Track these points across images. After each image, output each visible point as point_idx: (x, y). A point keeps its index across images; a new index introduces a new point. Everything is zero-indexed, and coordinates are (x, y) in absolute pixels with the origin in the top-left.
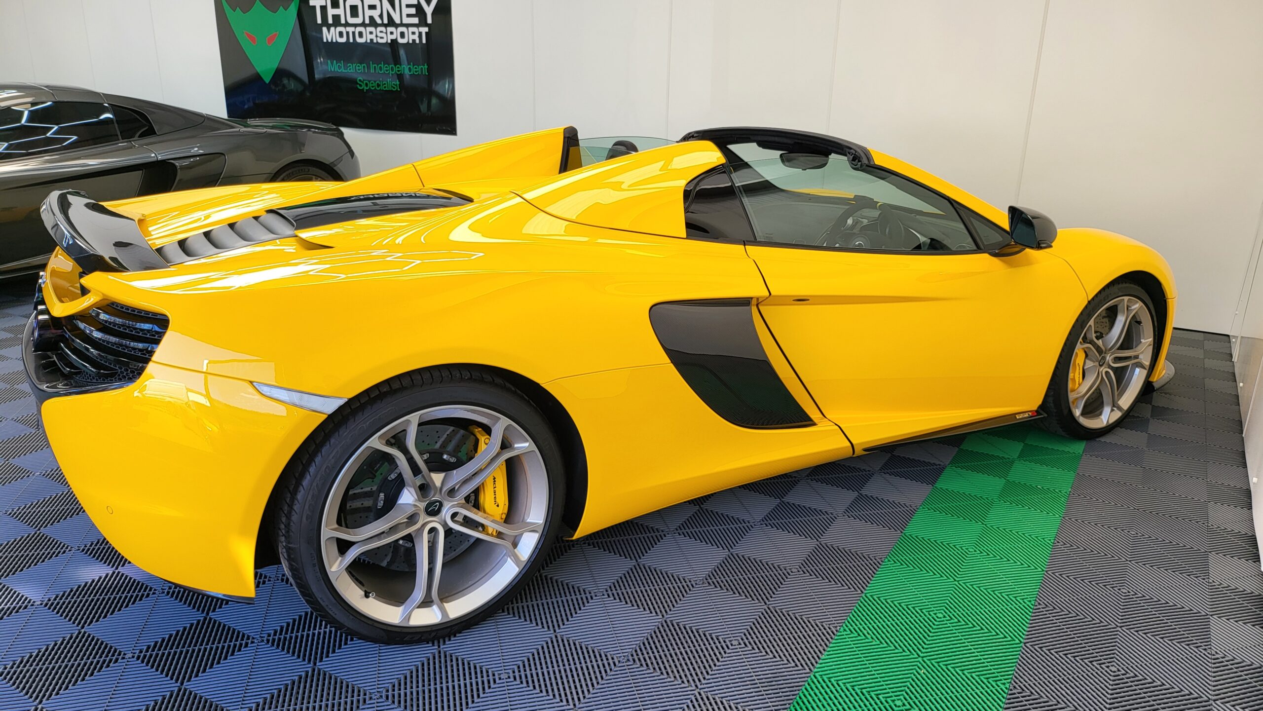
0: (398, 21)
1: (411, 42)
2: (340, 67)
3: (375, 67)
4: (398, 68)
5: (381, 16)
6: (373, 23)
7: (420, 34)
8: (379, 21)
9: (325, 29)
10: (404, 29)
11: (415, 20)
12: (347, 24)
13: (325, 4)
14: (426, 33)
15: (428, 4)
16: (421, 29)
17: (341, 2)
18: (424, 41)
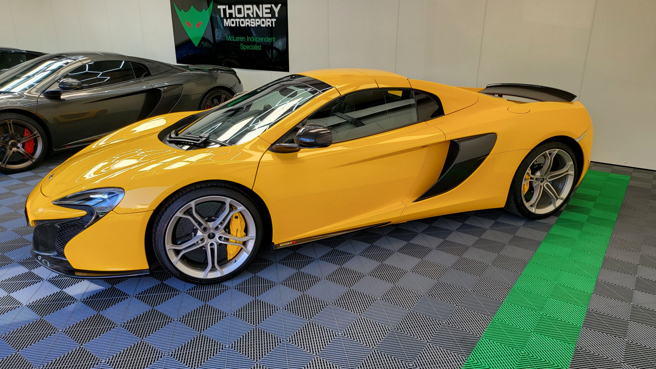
0: (261, 16)
1: (267, 26)
2: (232, 39)
3: (249, 39)
4: (261, 39)
5: (253, 13)
6: (248, 16)
7: (272, 22)
8: (252, 16)
9: (225, 20)
10: (264, 20)
11: (270, 15)
12: (236, 18)
13: (225, 8)
14: (275, 21)
15: (276, 7)
16: (272, 20)
17: (233, 6)
18: (274, 26)
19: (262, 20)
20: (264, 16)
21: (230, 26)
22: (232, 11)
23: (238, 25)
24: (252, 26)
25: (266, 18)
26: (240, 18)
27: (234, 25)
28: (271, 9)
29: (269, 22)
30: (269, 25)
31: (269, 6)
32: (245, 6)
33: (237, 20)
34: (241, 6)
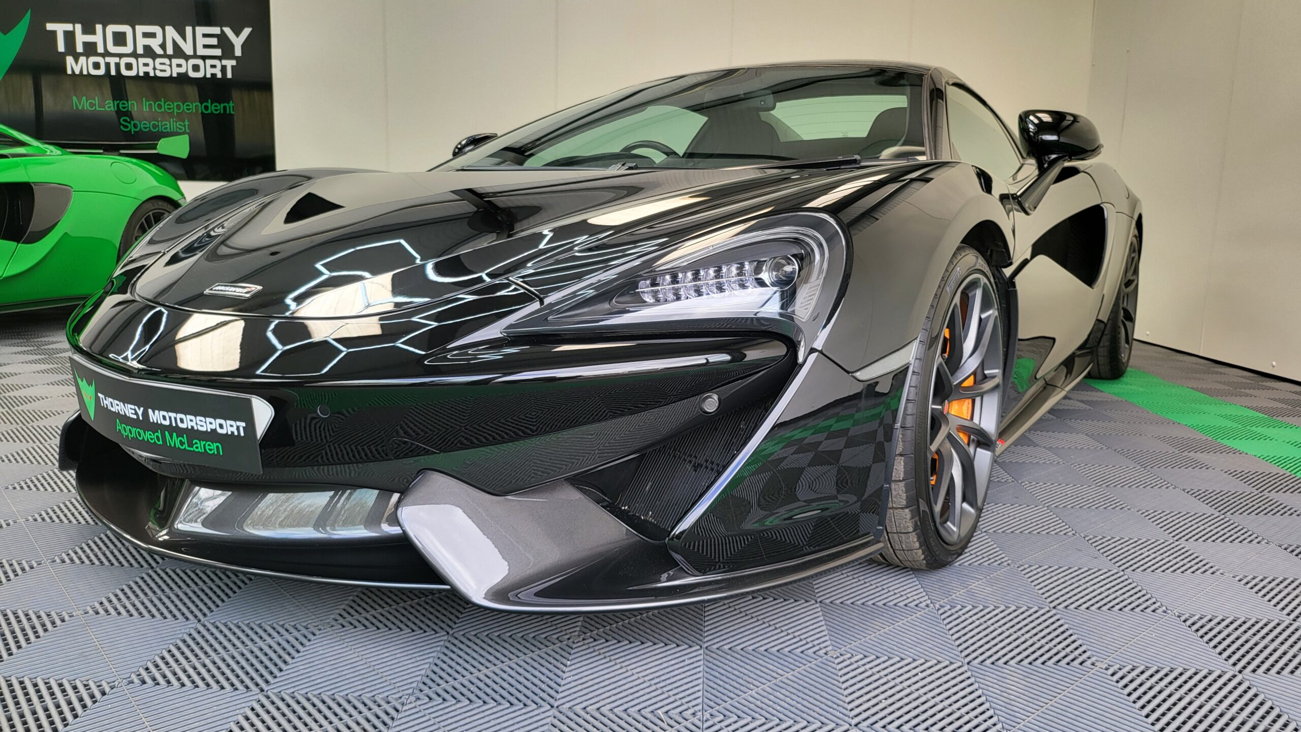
0: (189, 51)
1: (208, 76)
2: (92, 105)
3: (150, 105)
4: (188, 105)
5: (163, 46)
6: (149, 52)
7: (224, 69)
8: (159, 51)
9: (70, 60)
10: (199, 62)
11: (218, 52)
12: (106, 54)
13: (71, 29)
14: (232, 66)
15: (237, 34)
16: (224, 62)
17: (99, 27)
18: (229, 75)
19: (192, 62)
20: (199, 53)
21: (85, 72)
22: (97, 38)
23: (113, 73)
24: (159, 74)
25: (204, 58)
26: (120, 56)
27: (102, 72)
28: (222, 38)
29: (213, 66)
30: (213, 75)
31: (216, 30)
32: (137, 27)
33: (108, 59)
34: (126, 29)
